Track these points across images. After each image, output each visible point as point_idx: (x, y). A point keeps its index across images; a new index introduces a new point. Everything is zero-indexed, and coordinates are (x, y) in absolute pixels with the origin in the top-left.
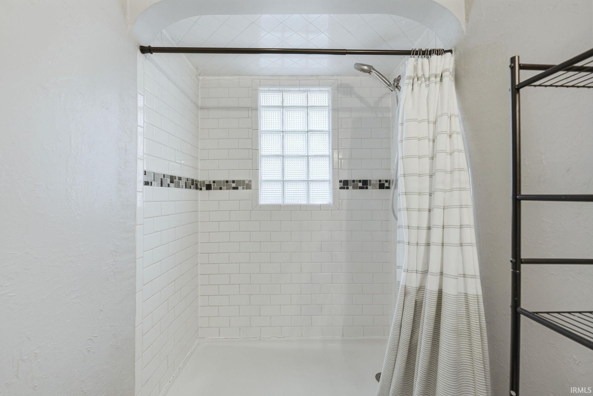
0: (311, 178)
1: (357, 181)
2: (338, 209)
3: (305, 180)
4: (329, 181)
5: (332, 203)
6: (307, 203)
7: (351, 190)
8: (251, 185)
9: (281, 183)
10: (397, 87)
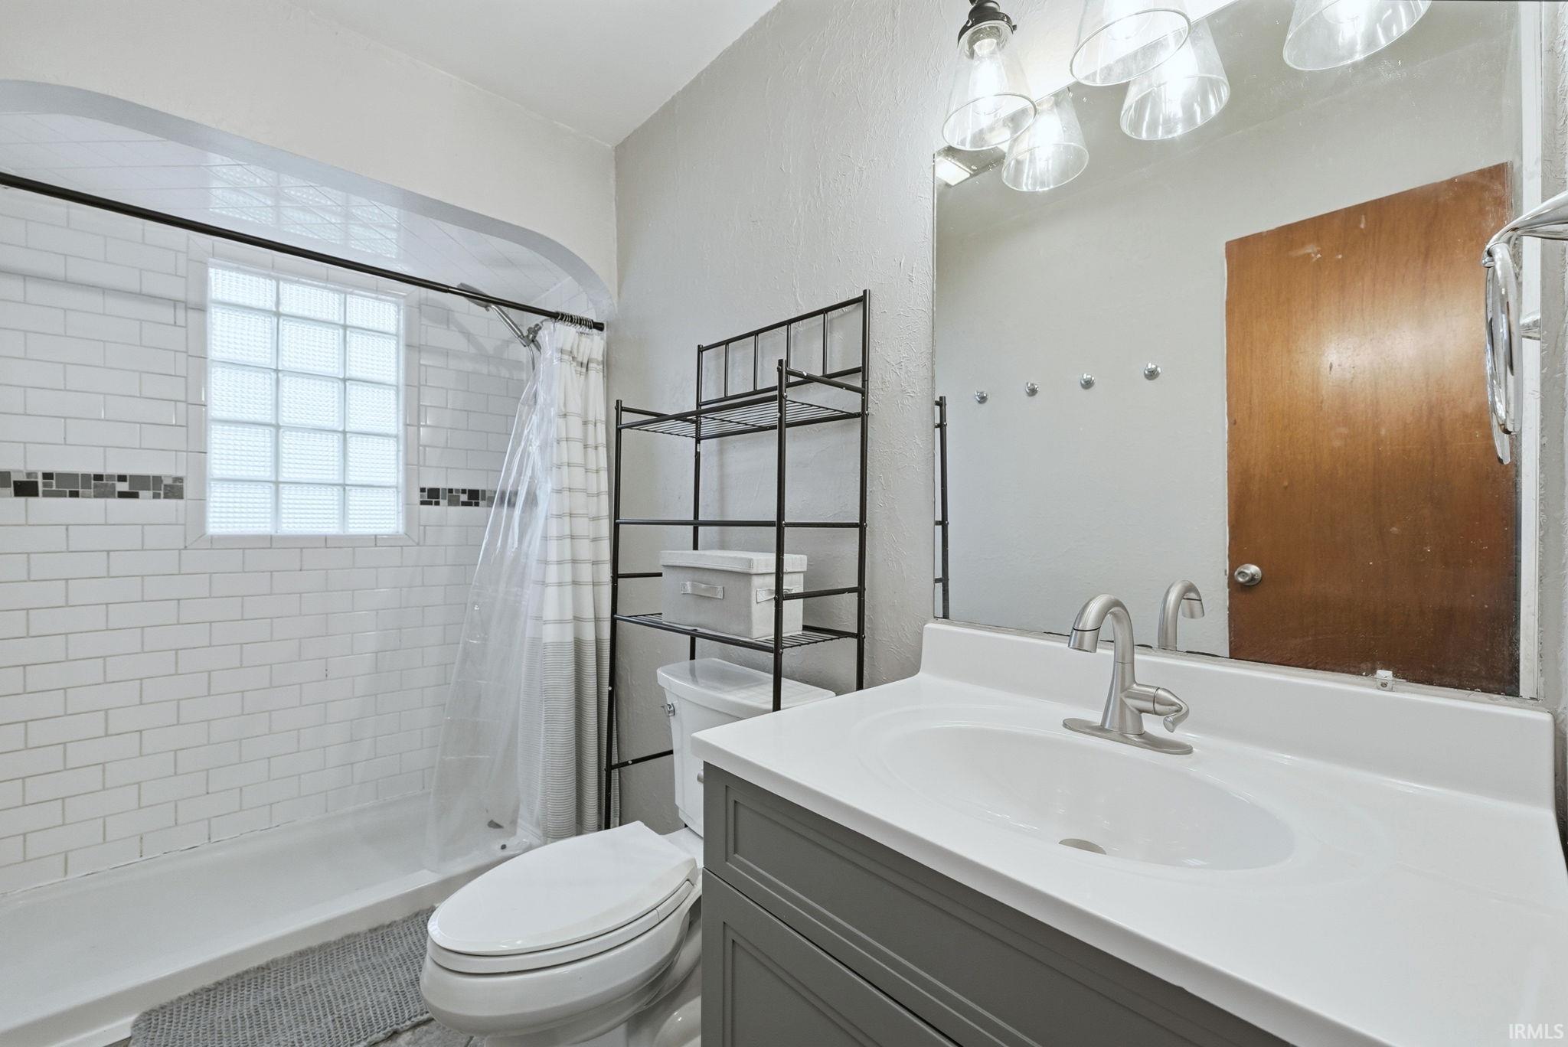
0: (351, 478)
1: (457, 491)
2: (414, 544)
3: (337, 482)
4: (397, 487)
5: (401, 530)
6: (341, 533)
7: (445, 508)
8: (181, 489)
9: (270, 487)
10: (533, 341)
